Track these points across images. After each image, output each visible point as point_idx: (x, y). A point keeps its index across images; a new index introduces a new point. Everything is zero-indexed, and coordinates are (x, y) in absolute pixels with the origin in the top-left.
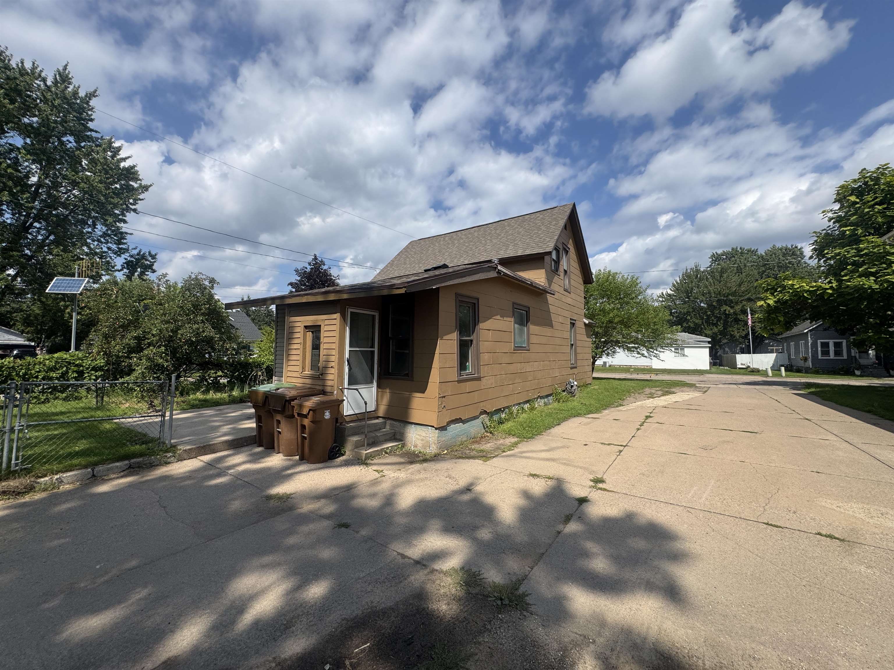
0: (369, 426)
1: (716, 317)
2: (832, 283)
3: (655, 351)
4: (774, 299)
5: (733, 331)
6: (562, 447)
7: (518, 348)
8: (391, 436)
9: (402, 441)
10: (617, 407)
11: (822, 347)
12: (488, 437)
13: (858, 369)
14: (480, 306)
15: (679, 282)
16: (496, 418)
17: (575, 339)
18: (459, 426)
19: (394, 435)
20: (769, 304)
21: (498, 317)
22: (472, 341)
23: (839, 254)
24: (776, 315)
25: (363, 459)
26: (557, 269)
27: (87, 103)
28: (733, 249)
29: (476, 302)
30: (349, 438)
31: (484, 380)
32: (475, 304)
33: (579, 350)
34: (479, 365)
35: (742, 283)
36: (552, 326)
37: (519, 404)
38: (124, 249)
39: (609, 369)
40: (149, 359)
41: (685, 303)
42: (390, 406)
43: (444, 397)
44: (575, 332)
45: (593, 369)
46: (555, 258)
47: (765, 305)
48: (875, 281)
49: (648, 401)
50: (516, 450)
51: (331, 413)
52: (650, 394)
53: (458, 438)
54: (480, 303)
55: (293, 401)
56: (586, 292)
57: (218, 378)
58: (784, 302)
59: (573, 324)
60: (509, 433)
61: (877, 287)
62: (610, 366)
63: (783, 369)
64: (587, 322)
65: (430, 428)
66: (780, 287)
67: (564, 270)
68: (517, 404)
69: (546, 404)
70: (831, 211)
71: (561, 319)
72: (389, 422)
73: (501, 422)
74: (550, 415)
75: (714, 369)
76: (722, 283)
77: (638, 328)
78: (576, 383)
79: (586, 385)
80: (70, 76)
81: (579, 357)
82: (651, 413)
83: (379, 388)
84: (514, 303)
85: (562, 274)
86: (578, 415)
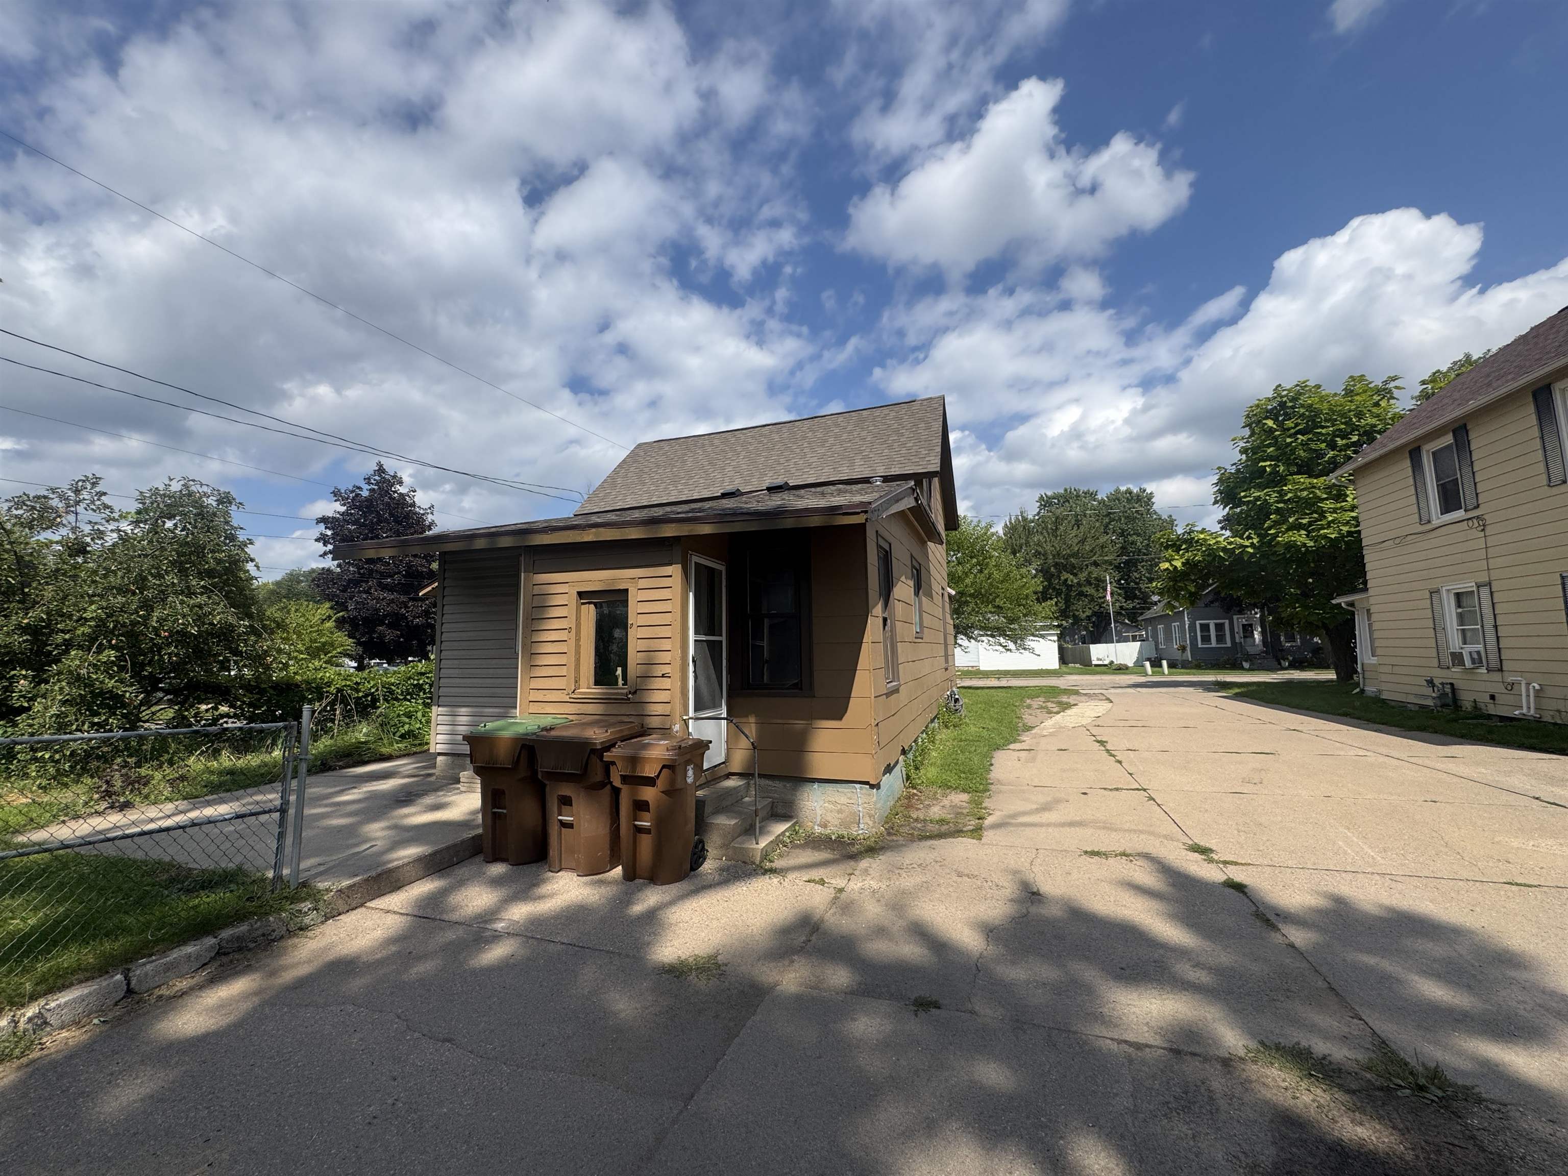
2: (1252, 538)
4: (1181, 561)
7: (916, 635)
8: (768, 809)
9: (794, 818)
10: (1028, 730)
11: (1202, 631)
12: (916, 795)
13: (1246, 661)
14: (892, 557)
17: (945, 622)
18: (887, 779)
20: (1176, 567)
21: (904, 578)
23: (1258, 498)
24: (1184, 584)
25: (758, 863)
28: (1066, 490)
29: (888, 549)
30: (715, 822)
31: (901, 692)
32: (887, 553)
34: (896, 665)
35: (1086, 539)
36: (932, 598)
42: (759, 749)
43: (878, 724)
44: (944, 608)
47: (1171, 568)
48: (1307, 536)
49: (1057, 718)
50: (996, 814)
53: (888, 801)
54: (892, 553)
55: (609, 750)
58: (1195, 565)
59: (943, 596)
60: (945, 786)
61: (1312, 544)
63: (1148, 664)
65: (858, 786)
66: (1183, 542)
68: (920, 734)
71: (936, 587)
72: (755, 783)
73: (916, 768)
74: (964, 749)
75: (1064, 669)
76: (1059, 538)
82: (1093, 736)
83: (731, 716)
84: (911, 556)
86: (998, 747)
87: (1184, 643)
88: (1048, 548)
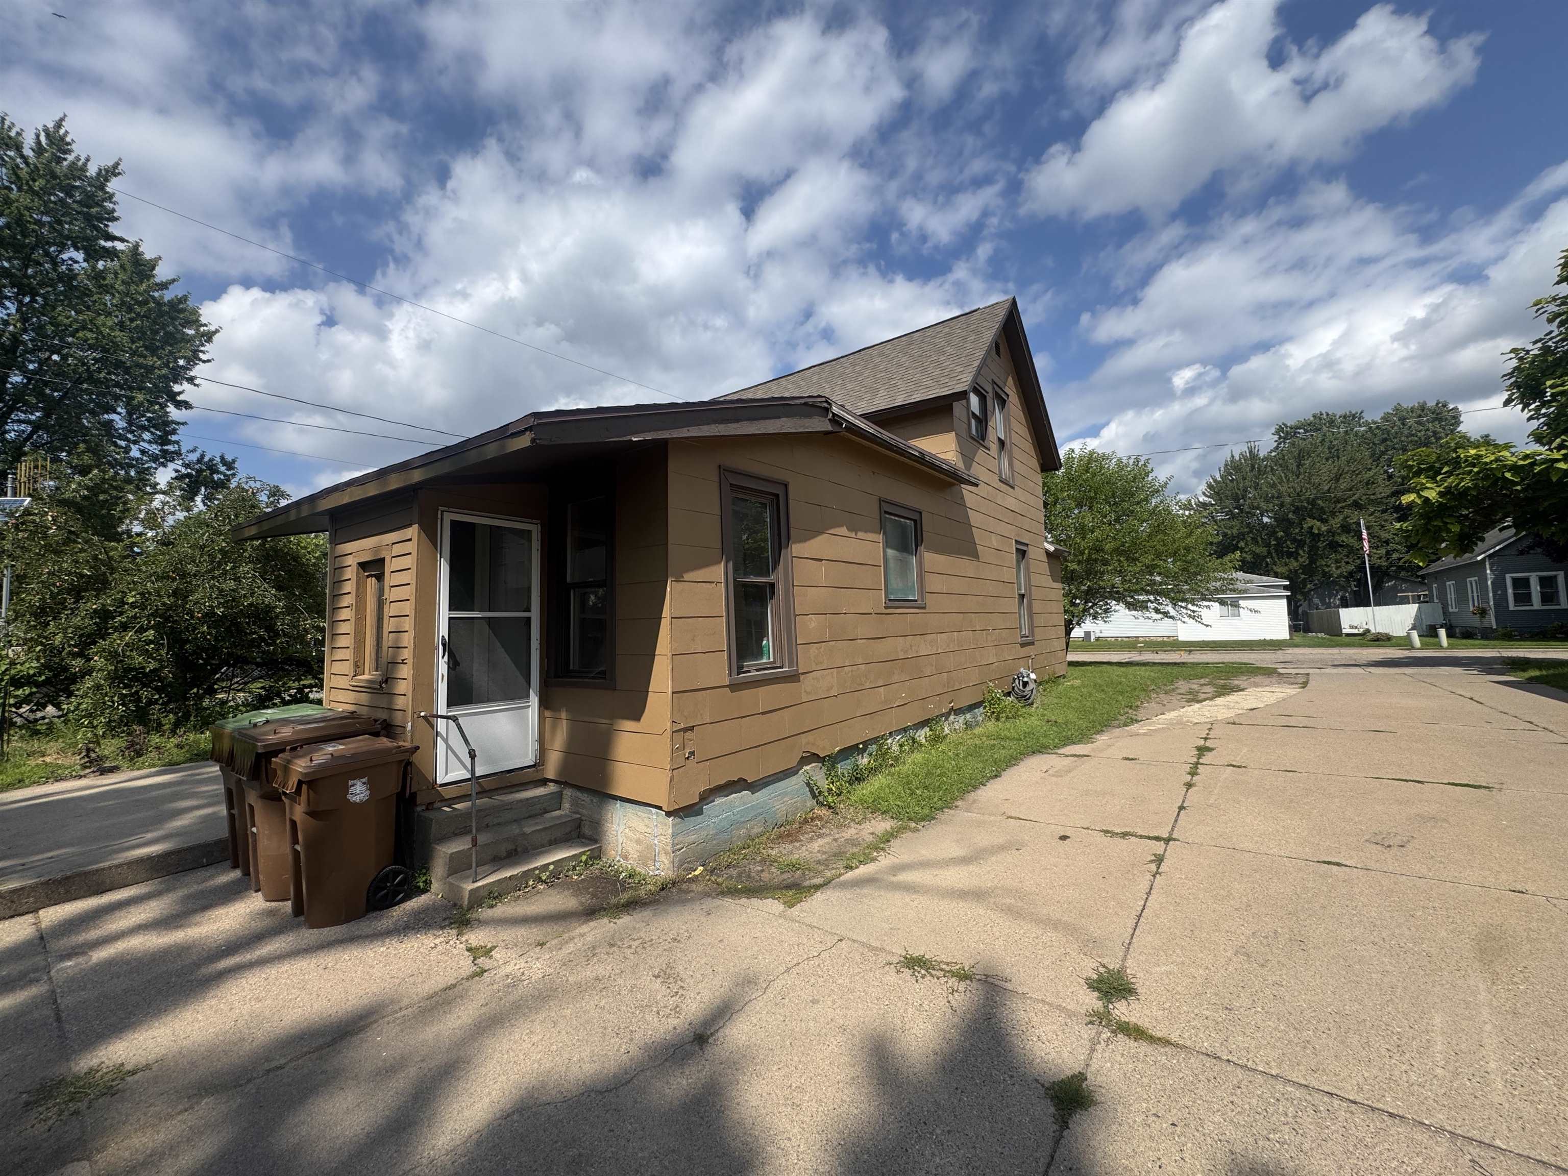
0: (509, 806)
1: (1294, 540)
3: (1190, 606)
4: (1438, 489)
5: (1328, 566)
6: (1002, 848)
7: (893, 603)
8: (568, 829)
9: (596, 841)
10: (1125, 725)
11: (1515, 586)
12: (820, 818)
14: (792, 503)
15: (1219, 479)
16: (843, 768)
17: (1029, 586)
18: (740, 800)
19: (579, 826)
20: (1427, 500)
21: (843, 531)
22: (772, 585)
24: (1443, 522)
25: (465, 907)
26: (982, 435)
27: (102, 188)
28: (1314, 416)
29: (780, 491)
30: (439, 848)
31: (807, 682)
32: (777, 496)
33: (1037, 607)
34: (792, 646)
35: (1341, 475)
36: (973, 554)
37: (905, 730)
38: (172, 453)
39: (1097, 645)
40: (113, 656)
41: (1233, 517)
42: (569, 753)
43: (692, 729)
44: (1027, 569)
45: (1067, 644)
46: (977, 413)
47: (1418, 501)
49: (1190, 709)
50: (884, 861)
51: (372, 786)
52: (1190, 693)
53: (738, 829)
54: (790, 496)
55: (276, 756)
56: (1047, 489)
57: (307, 690)
58: (1460, 494)
59: (1022, 554)
60: (875, 807)
62: (1098, 639)
63: (1442, 632)
64: (1051, 548)
65: (654, 810)
66: (1446, 464)
67: (999, 439)
68: (899, 732)
69: (968, 726)
70: (1554, 299)
71: (995, 542)
72: (568, 793)
73: (858, 778)
74: (975, 752)
75: (1299, 637)
76: (1301, 477)
77: (1153, 560)
78: (1033, 676)
79: (1055, 679)
80: (68, 139)
81: (1039, 620)
82: (1206, 739)
83: (547, 708)
84: (881, 501)
85: (994, 447)
86: (1041, 749)
87: (1485, 605)
88: (1283, 489)
